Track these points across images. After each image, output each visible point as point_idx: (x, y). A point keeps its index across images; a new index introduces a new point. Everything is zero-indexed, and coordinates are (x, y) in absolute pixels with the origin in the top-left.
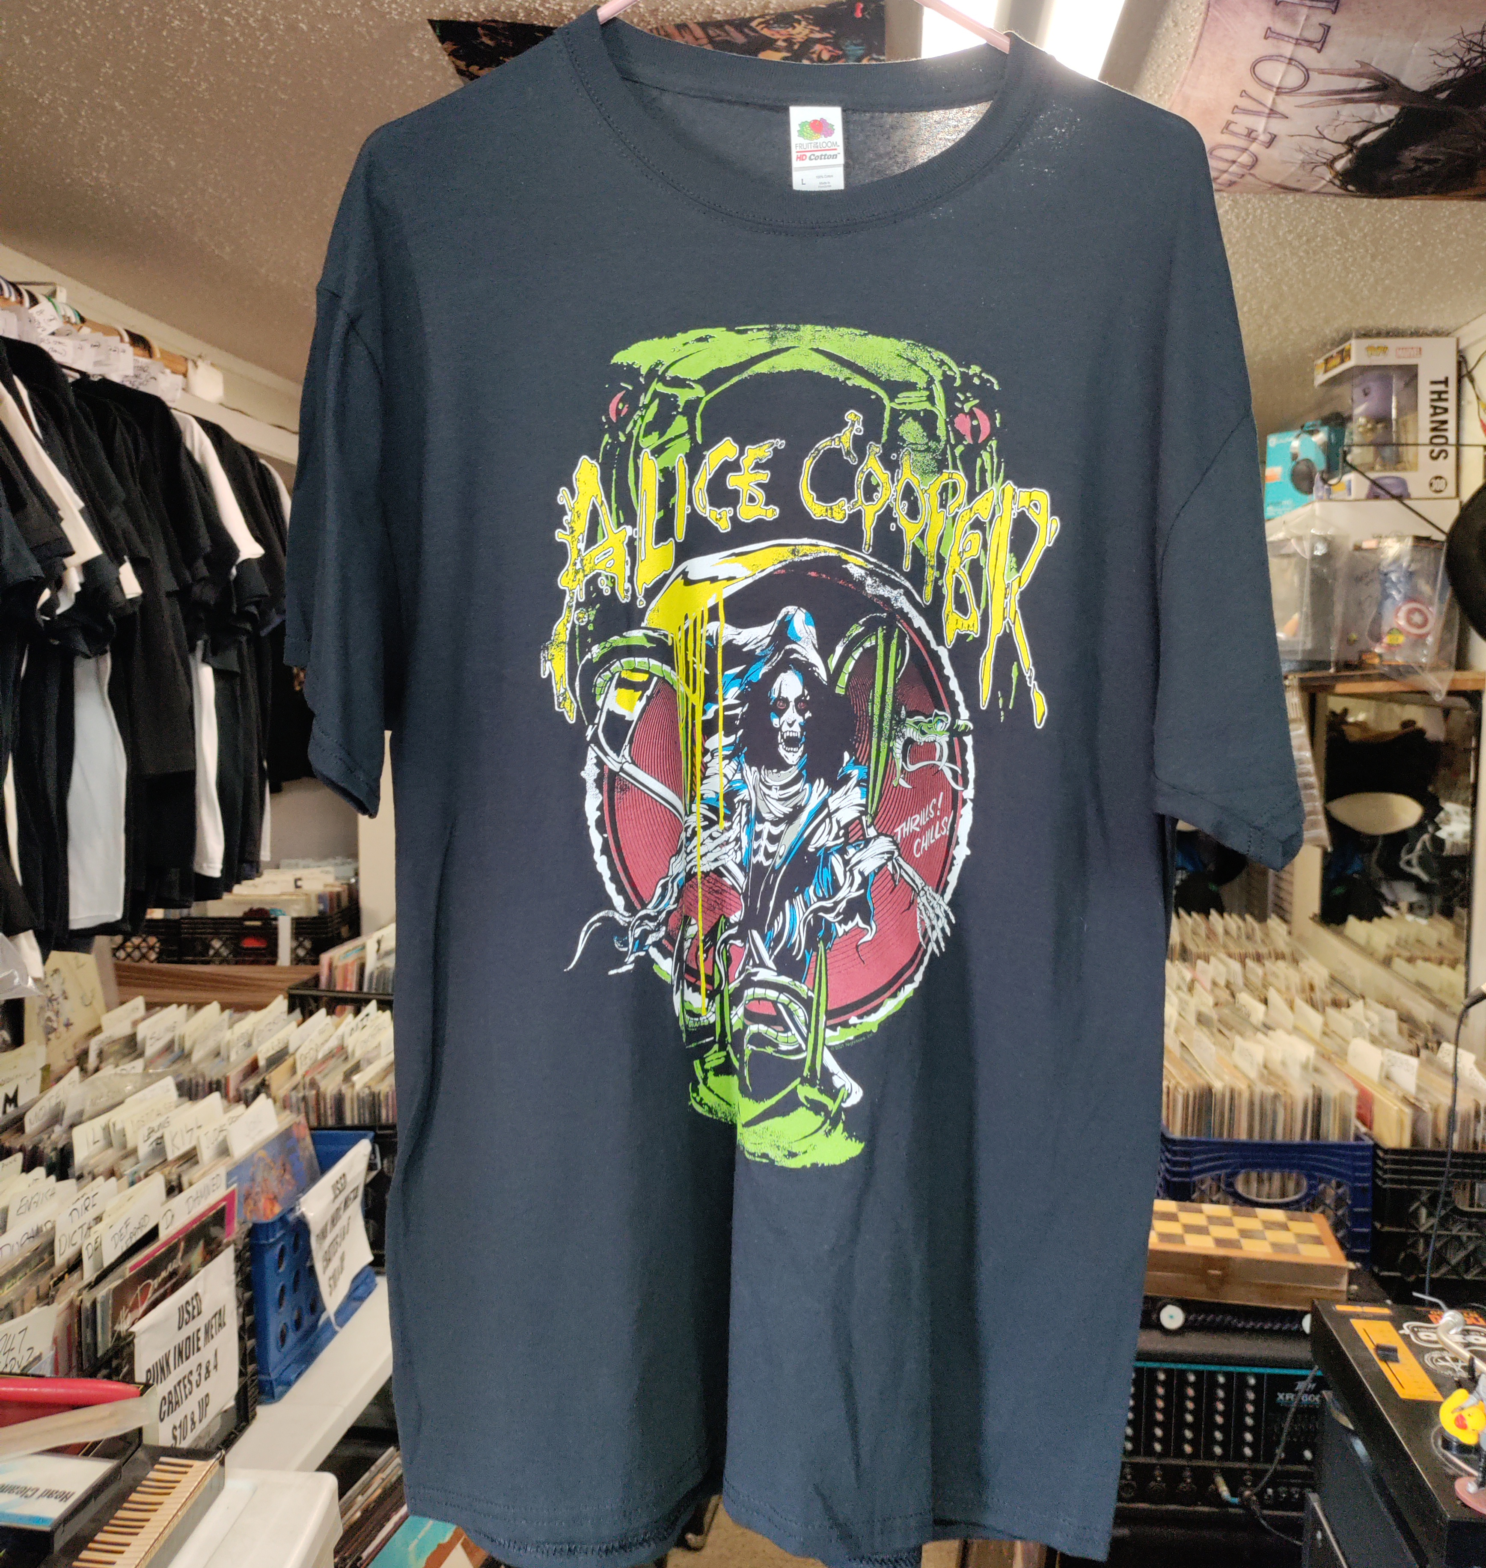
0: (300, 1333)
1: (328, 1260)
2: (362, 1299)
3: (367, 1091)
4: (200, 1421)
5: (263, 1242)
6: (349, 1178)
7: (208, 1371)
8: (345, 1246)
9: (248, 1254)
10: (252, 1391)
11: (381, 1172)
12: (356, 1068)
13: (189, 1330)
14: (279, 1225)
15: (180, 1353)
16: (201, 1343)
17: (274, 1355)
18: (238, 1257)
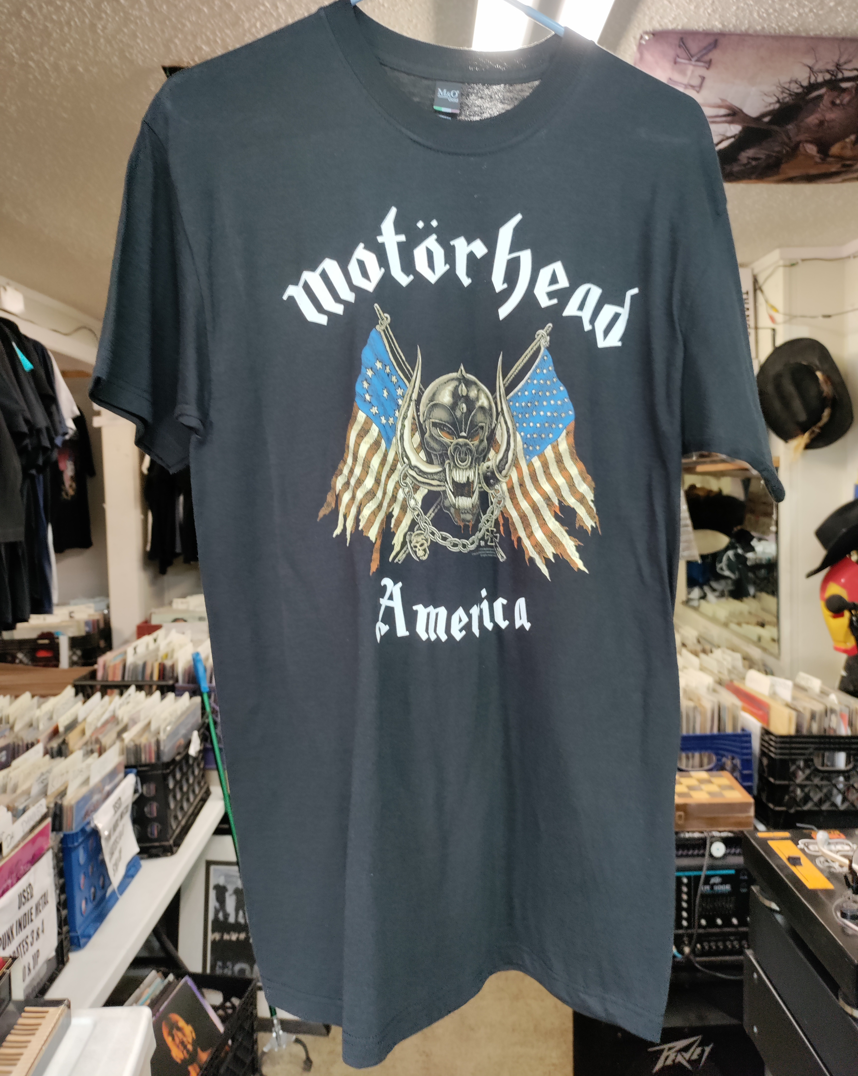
0: (95, 903)
1: (112, 854)
2: (133, 876)
3: (132, 744)
4: (34, 967)
5: (70, 846)
6: (123, 799)
7: (38, 934)
8: (121, 844)
9: (61, 855)
10: (65, 943)
11: (142, 795)
12: (125, 729)
13: (25, 909)
14: (80, 834)
15: (20, 925)
16: (33, 917)
17: (79, 920)
18: (56, 856)
